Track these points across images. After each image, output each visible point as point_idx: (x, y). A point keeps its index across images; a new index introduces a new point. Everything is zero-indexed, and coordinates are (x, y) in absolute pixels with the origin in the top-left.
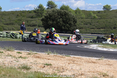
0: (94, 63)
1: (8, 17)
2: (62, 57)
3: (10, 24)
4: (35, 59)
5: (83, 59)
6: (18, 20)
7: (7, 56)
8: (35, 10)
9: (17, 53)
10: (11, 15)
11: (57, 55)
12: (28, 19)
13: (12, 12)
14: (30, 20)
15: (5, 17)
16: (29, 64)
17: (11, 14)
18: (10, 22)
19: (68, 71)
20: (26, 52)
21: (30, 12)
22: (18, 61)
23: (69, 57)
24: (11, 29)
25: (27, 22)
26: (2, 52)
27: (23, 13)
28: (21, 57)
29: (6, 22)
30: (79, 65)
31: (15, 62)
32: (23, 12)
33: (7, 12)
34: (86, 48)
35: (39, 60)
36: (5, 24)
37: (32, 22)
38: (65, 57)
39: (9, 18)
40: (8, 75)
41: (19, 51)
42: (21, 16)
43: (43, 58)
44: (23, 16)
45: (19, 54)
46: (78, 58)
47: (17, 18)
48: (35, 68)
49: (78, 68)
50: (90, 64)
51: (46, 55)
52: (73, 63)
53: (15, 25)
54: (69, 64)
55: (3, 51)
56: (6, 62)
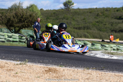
1: (83, 17)
3: (84, 28)
6: (97, 22)
10: (88, 15)
12: (113, 21)
13: (90, 9)
14: (116, 23)
15: (78, 17)
17: (87, 12)
18: (84, 25)
21: (117, 10)
24: (82, 35)
25: (112, 25)
27: (106, 12)
29: (78, 25)
32: (107, 10)
36: (76, 29)
37: (119, 25)
42: (103, 17)
44: (106, 16)
53: (91, 30)
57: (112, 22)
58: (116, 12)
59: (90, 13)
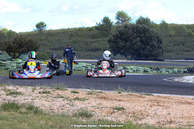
0: (190, 103)
1: (57, 38)
2: (141, 97)
3: (60, 49)
4: (98, 101)
5: (173, 99)
6: (72, 42)
7: (55, 97)
8: (97, 26)
9: (72, 92)
10: (61, 36)
11: (133, 94)
12: (87, 40)
13: (62, 30)
14: (90, 42)
15: (52, 38)
16: (89, 109)
17: (60, 33)
18: (60, 46)
19: (149, 118)
20: (85, 90)
21: (90, 29)
22: (73, 105)
23: (151, 96)
25: (86, 45)
26: (49, 92)
27: (79, 32)
28: (77, 98)
29: (53, 46)
30: (167, 107)
31: (69, 106)
32: (80, 30)
33: (54, 30)
34: (177, 82)
35: (105, 103)
36: (52, 49)
37: (94, 44)
38: (145, 96)
39: (58, 40)
40: (58, 126)
41: (74, 90)
42: (77, 37)
43: (111, 100)
44: (80, 36)
45: (75, 94)
46: (166, 98)
47: (70, 39)
48: (100, 115)
49: (165, 112)
50: (184, 106)
51: (116, 94)
52: (157, 105)
54: (151, 107)
55: (50, 90)
56: (55, 107)
57: (86, 42)
58: (89, 31)
59: (63, 33)
